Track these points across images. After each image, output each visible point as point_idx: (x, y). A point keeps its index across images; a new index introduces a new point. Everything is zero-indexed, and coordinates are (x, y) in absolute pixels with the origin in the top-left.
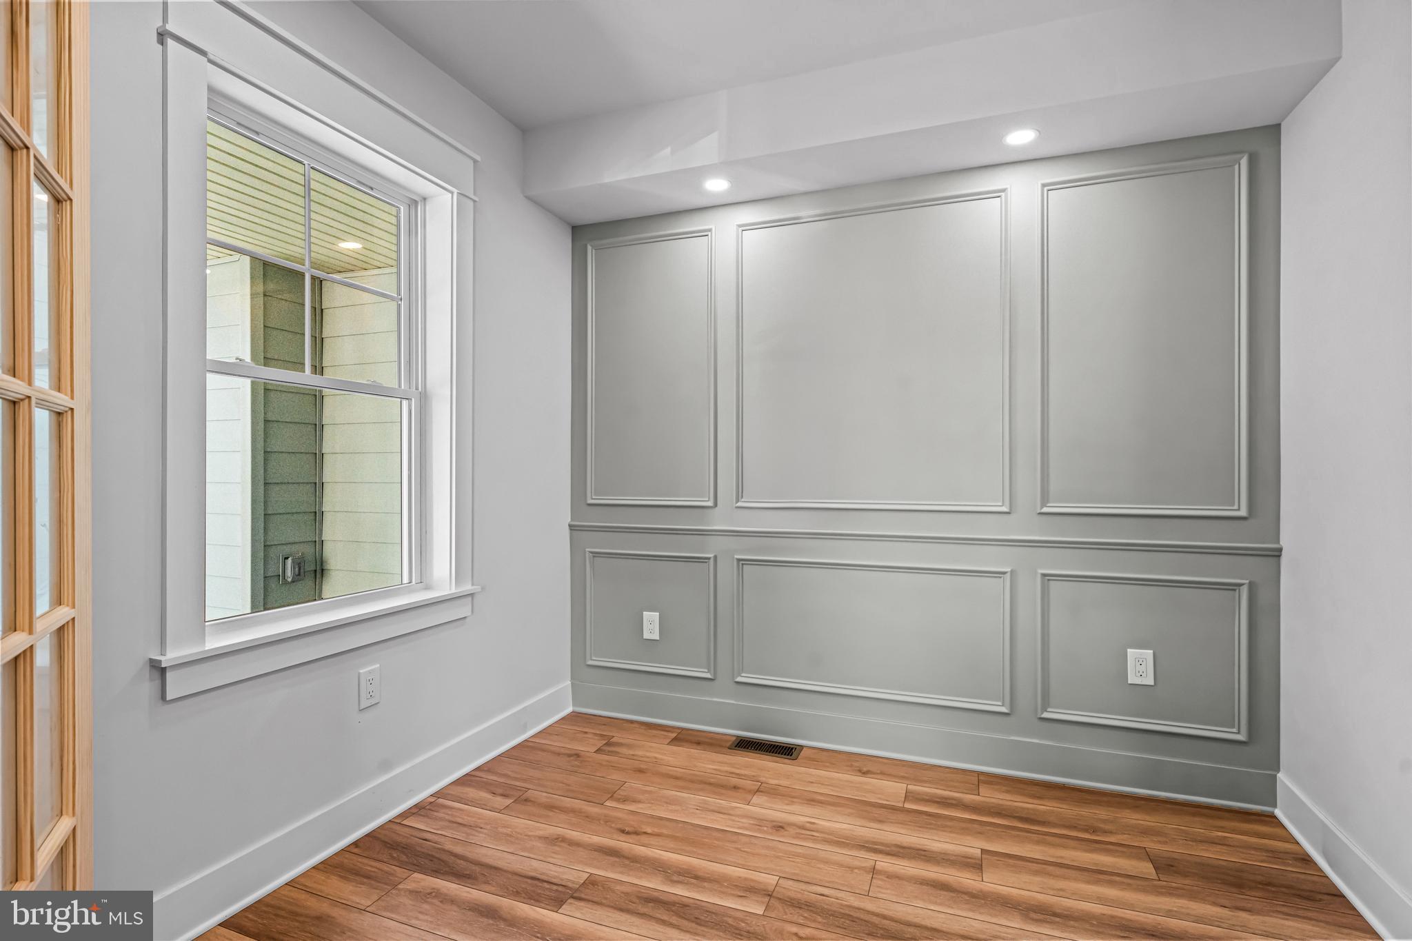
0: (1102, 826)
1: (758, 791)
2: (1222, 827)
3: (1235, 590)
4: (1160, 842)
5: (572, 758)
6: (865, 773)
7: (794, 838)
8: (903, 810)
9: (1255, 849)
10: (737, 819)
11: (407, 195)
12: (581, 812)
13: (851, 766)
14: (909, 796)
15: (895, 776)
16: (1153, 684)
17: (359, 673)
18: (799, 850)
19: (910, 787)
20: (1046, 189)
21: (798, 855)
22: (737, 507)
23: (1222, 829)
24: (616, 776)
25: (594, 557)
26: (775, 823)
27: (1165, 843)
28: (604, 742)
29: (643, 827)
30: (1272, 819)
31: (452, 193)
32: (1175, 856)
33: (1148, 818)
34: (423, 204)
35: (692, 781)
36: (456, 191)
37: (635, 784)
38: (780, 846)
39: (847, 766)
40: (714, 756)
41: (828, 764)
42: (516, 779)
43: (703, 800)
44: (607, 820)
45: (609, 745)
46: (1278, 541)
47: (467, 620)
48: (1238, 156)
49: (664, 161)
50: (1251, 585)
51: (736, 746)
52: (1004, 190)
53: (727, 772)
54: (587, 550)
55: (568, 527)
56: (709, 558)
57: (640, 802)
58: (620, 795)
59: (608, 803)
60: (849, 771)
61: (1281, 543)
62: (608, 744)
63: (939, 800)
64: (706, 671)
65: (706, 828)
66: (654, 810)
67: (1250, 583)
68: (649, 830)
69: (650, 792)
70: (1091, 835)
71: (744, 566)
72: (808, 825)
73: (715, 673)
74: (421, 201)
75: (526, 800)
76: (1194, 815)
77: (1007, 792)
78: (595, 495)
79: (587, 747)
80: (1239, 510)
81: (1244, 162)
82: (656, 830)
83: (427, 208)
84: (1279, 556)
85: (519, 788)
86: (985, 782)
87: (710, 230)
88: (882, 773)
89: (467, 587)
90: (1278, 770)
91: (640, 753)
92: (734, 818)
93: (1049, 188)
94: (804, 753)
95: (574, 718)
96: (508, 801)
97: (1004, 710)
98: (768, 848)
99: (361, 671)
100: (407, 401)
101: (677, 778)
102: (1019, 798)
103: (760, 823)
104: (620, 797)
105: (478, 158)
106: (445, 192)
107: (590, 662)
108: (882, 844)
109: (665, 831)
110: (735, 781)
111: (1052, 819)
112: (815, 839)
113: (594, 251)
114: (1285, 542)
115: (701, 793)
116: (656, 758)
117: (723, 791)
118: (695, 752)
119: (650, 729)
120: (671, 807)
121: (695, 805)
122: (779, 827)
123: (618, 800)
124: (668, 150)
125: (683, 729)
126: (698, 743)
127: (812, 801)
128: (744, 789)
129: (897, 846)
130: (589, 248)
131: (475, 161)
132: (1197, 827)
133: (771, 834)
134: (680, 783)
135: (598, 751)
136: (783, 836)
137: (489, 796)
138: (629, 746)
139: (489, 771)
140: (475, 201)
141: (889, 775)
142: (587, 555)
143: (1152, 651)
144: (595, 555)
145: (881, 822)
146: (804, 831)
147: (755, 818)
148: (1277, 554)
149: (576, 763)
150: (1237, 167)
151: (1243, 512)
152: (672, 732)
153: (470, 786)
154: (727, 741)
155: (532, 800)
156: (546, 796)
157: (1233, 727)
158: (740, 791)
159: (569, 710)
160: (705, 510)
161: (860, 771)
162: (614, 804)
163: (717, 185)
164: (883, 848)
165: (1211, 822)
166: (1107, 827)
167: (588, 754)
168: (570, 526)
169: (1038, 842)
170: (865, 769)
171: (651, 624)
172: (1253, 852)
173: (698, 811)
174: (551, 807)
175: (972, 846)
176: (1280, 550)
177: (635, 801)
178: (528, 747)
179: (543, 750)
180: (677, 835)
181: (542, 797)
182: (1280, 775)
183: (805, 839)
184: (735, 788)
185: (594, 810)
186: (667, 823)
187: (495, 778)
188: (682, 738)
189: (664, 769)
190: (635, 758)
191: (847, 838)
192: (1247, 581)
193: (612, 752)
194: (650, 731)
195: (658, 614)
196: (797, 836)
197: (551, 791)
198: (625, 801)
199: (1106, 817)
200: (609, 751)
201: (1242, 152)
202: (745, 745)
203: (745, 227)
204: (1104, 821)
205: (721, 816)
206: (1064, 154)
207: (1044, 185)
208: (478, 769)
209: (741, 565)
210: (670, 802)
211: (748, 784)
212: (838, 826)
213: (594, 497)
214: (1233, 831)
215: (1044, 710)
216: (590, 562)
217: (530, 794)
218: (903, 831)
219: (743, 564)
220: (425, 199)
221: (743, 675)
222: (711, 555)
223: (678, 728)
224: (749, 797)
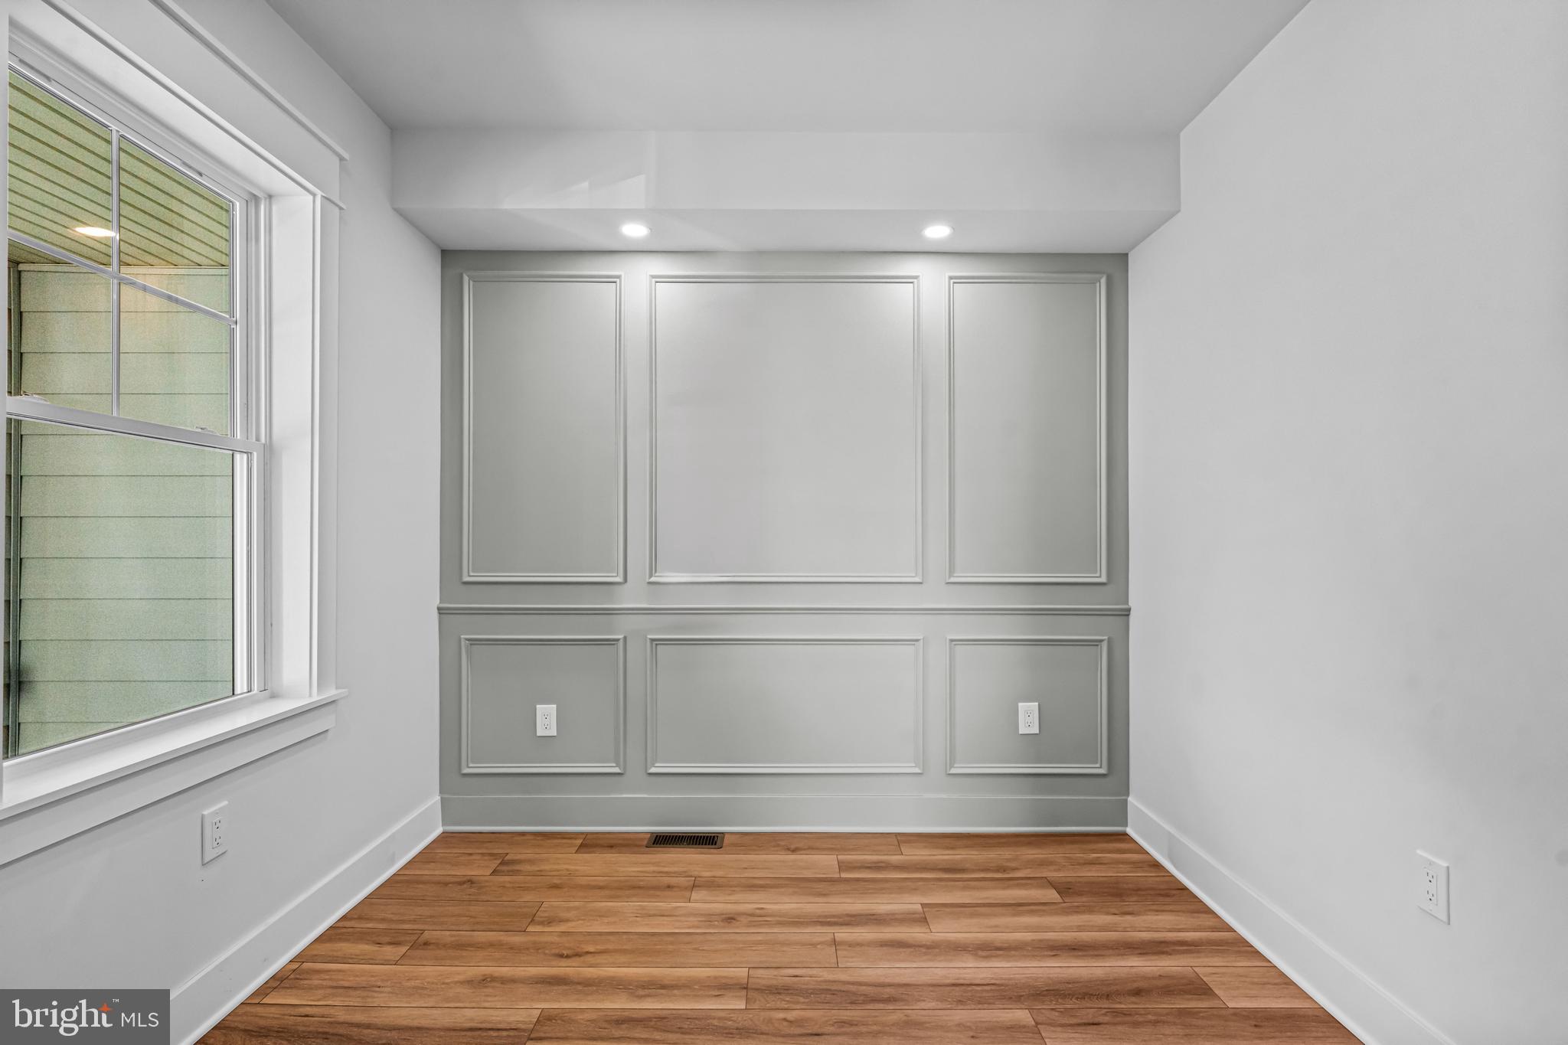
0: (1008, 864)
1: (694, 886)
2: (1094, 850)
3: (1097, 645)
4: (1055, 870)
5: (465, 886)
6: (794, 851)
7: (748, 926)
8: (840, 880)
9: (1123, 863)
10: (683, 919)
11: (248, 188)
12: (502, 945)
13: (778, 845)
14: (843, 866)
15: (824, 849)
16: (1038, 732)
17: (203, 817)
18: (760, 938)
19: (840, 857)
20: (952, 281)
21: (760, 943)
22: (649, 583)
23: (1094, 851)
24: (528, 897)
25: (471, 644)
26: (724, 916)
27: (1059, 870)
28: (499, 862)
29: (582, 946)
30: (1123, 837)
31: (314, 195)
32: (1069, 880)
33: (1040, 851)
34: (268, 203)
35: (620, 888)
36: (319, 193)
37: (553, 903)
38: (739, 938)
39: (774, 847)
40: (633, 858)
41: (754, 848)
42: (403, 922)
43: (640, 906)
44: (537, 948)
45: (505, 865)
46: (1127, 602)
47: (330, 734)
48: (1097, 276)
49: (580, 196)
50: (1110, 641)
51: (654, 844)
52: (916, 277)
53: (654, 872)
54: (462, 636)
55: (436, 610)
56: (618, 640)
57: (567, 920)
58: (541, 917)
59: (530, 929)
60: (777, 851)
61: (1130, 604)
62: (502, 863)
63: (869, 865)
64: (614, 765)
65: (654, 934)
66: (587, 926)
67: (1109, 639)
68: (591, 949)
69: (577, 908)
70: (1003, 875)
71: (658, 647)
72: (758, 911)
73: (625, 768)
74: (266, 199)
75: (426, 944)
76: (1072, 843)
77: (925, 847)
78: (473, 572)
79: (480, 870)
80: (1100, 577)
81: (1103, 281)
82: (600, 947)
83: (274, 208)
84: (1128, 615)
85: (410, 932)
86: (905, 842)
87: (619, 277)
88: (811, 848)
89: (331, 693)
90: (1128, 795)
91: (547, 867)
92: (679, 918)
93: (955, 281)
94: (726, 841)
95: (445, 839)
96: (404, 949)
97: (917, 770)
98: (726, 942)
99: (206, 813)
100: (245, 456)
101: (601, 888)
102: (935, 852)
103: (709, 918)
104: (541, 919)
105: (346, 155)
106: (306, 192)
107: (466, 771)
108: (834, 916)
109: (610, 947)
110: (667, 880)
111: (968, 866)
112: (768, 924)
113: (471, 283)
114: (1133, 602)
115: (634, 899)
116: (568, 870)
117: (658, 893)
118: (610, 857)
119: (548, 839)
120: (606, 920)
121: (632, 913)
122: (730, 919)
123: (541, 923)
124: (585, 185)
125: (587, 834)
126: (611, 847)
127: (752, 886)
128: (678, 887)
129: (848, 915)
130: (466, 278)
131: (342, 159)
132: (1077, 853)
133: (724, 927)
134: (607, 892)
135: (495, 872)
136: (737, 927)
137: (375, 948)
138: (530, 862)
139: (360, 918)
140: (341, 208)
141: (818, 849)
142: (463, 643)
143: (1037, 704)
144: (473, 642)
145: (825, 895)
146: (758, 918)
147: (702, 915)
148: (1126, 613)
149: (473, 890)
150: (1098, 284)
151: (1103, 579)
152: (576, 839)
153: (340, 940)
154: (642, 839)
155: (434, 941)
156: (449, 935)
157: (1097, 763)
158: (675, 889)
159: (439, 830)
160: (612, 587)
161: (788, 849)
162: (539, 928)
163: (635, 231)
164: (836, 920)
165: (1085, 846)
166: (1013, 865)
167: (482, 878)
168: (439, 609)
169: (965, 888)
170: (793, 847)
171: (547, 719)
172: (1121, 866)
173: (638, 919)
174: (460, 946)
175: (912, 903)
176: (1129, 610)
177: (562, 921)
178: (397, 882)
179: (424, 883)
180: (625, 947)
181: (447, 936)
182: (1130, 799)
183: (760, 926)
184: (669, 887)
185: (517, 939)
186: (611, 938)
187: (370, 925)
188: (590, 843)
189: (583, 881)
190: (543, 873)
191: (798, 917)
192: (1106, 638)
193: (512, 871)
194: (549, 841)
195: (555, 706)
196: (750, 925)
197: (454, 927)
198: (549, 923)
199: (1010, 857)
200: (508, 871)
201: (1104, 273)
202: (662, 840)
203: (659, 279)
204: (1008, 860)
205: (665, 918)
206: (967, 252)
207: (951, 278)
208: (344, 918)
209: (654, 646)
210: (601, 915)
211: (682, 881)
212: (787, 907)
213: (472, 574)
214: (1102, 851)
215: (951, 767)
216: (467, 652)
217: (427, 935)
218: (848, 900)
219: (656, 644)
220: (270, 197)
221: (657, 765)
222: (621, 637)
223: (582, 833)
224: (687, 894)
